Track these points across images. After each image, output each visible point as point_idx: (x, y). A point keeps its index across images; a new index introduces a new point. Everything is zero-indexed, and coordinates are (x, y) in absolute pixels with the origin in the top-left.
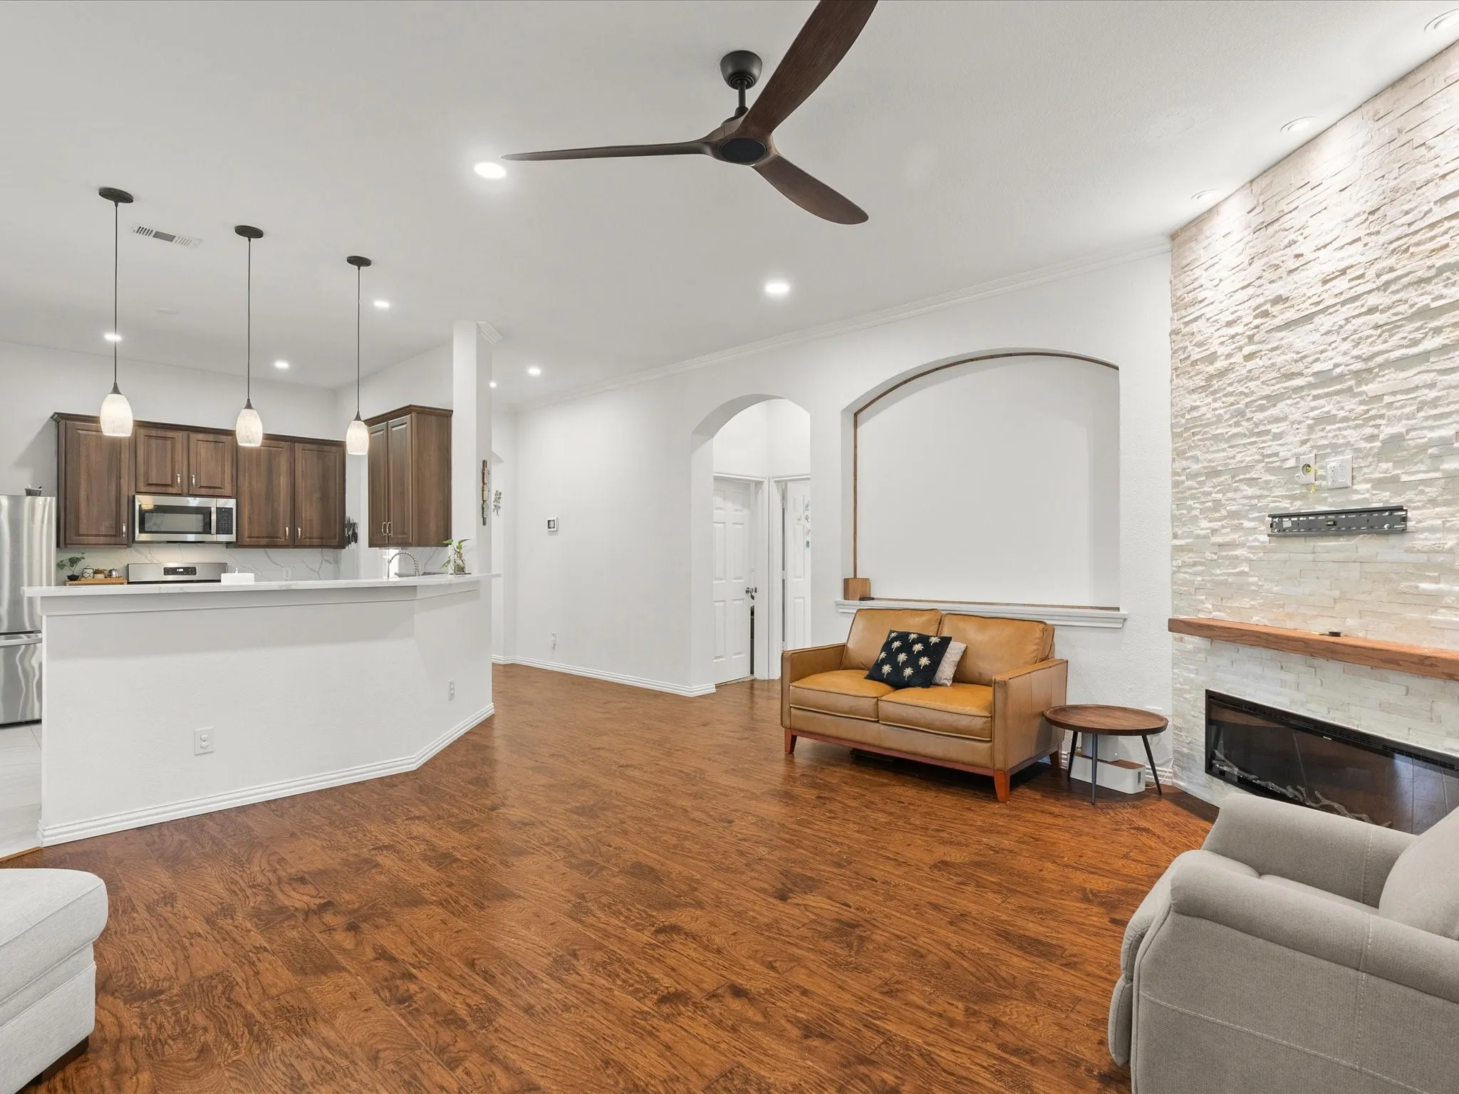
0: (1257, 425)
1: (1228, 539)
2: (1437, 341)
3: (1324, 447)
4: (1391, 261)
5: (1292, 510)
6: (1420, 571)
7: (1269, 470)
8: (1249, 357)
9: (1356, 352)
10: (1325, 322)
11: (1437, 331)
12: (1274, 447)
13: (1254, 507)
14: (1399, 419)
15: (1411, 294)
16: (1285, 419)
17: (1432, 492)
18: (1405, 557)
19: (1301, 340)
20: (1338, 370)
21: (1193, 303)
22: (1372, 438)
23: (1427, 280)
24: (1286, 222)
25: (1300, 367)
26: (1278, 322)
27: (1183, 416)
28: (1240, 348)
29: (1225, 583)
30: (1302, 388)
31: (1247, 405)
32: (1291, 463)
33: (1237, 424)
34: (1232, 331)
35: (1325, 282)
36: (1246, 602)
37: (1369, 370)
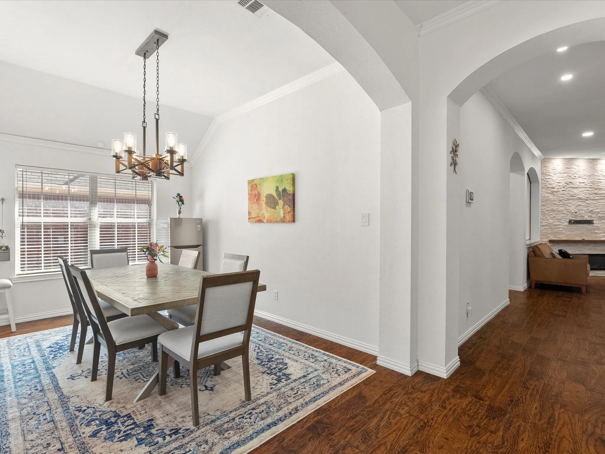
0: (565, 203)
1: (558, 224)
2: (598, 198)
3: (579, 210)
4: (591, 184)
5: (572, 219)
6: (595, 229)
7: (567, 212)
8: (563, 190)
9: (585, 196)
10: (581, 190)
11: (598, 197)
12: (569, 208)
13: (564, 218)
14: (592, 207)
15: (594, 190)
16: (571, 203)
17: (596, 218)
18: (593, 227)
19: (575, 191)
20: (583, 198)
21: (548, 175)
22: (588, 210)
23: (597, 189)
24: (572, 169)
25: (575, 195)
26: (571, 186)
27: (545, 198)
28: (561, 188)
29: (557, 232)
30: (575, 199)
31: (563, 199)
32: (573, 211)
33: (560, 202)
34: (560, 184)
35: (580, 183)
36: (562, 236)
37: (587, 199)
